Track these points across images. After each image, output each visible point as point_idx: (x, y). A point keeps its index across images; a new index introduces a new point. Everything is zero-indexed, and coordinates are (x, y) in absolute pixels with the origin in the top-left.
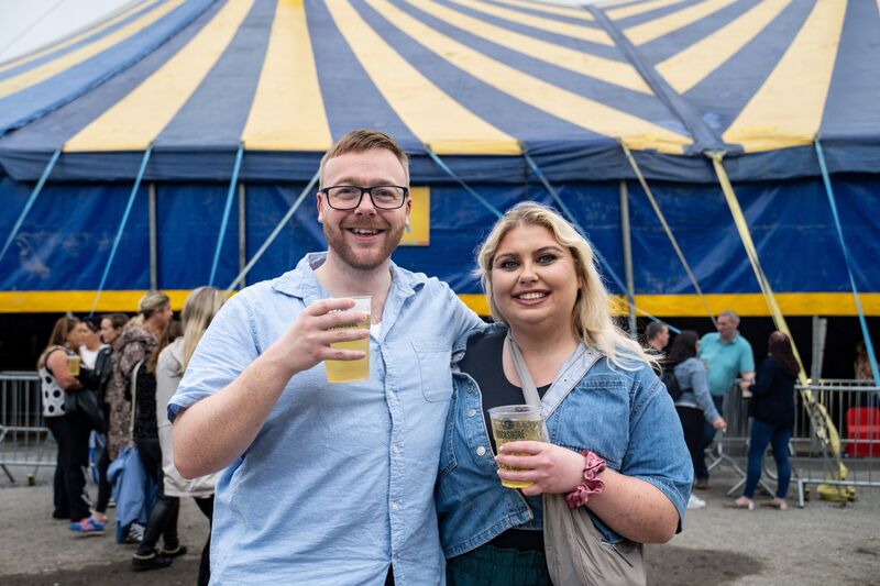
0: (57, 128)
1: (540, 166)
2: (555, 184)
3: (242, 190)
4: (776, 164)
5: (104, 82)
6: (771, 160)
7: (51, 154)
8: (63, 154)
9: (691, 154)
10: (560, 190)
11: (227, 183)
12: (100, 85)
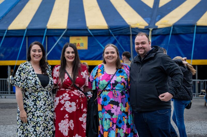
0: (6, 22)
1: (112, 31)
2: (115, 35)
3: (47, 37)
4: (164, 31)
5: (16, 5)
6: (163, 30)
7: (5, 30)
8: (8, 30)
9: (146, 29)
10: (117, 36)
11: (43, 36)
12: (15, 6)
